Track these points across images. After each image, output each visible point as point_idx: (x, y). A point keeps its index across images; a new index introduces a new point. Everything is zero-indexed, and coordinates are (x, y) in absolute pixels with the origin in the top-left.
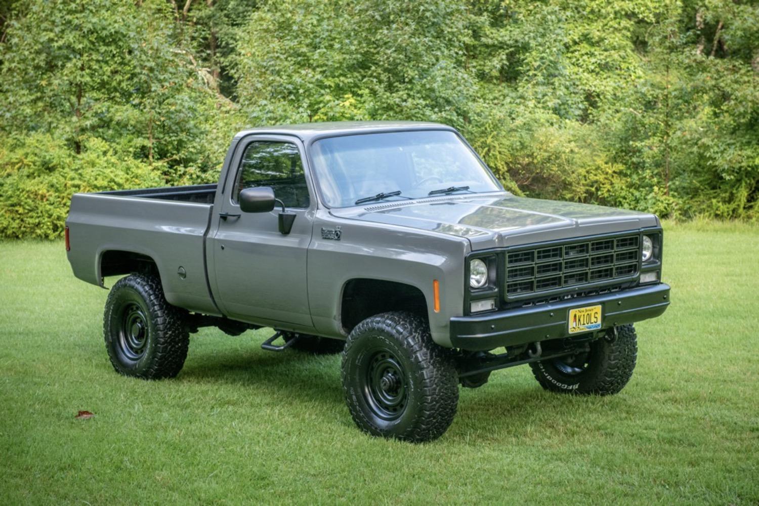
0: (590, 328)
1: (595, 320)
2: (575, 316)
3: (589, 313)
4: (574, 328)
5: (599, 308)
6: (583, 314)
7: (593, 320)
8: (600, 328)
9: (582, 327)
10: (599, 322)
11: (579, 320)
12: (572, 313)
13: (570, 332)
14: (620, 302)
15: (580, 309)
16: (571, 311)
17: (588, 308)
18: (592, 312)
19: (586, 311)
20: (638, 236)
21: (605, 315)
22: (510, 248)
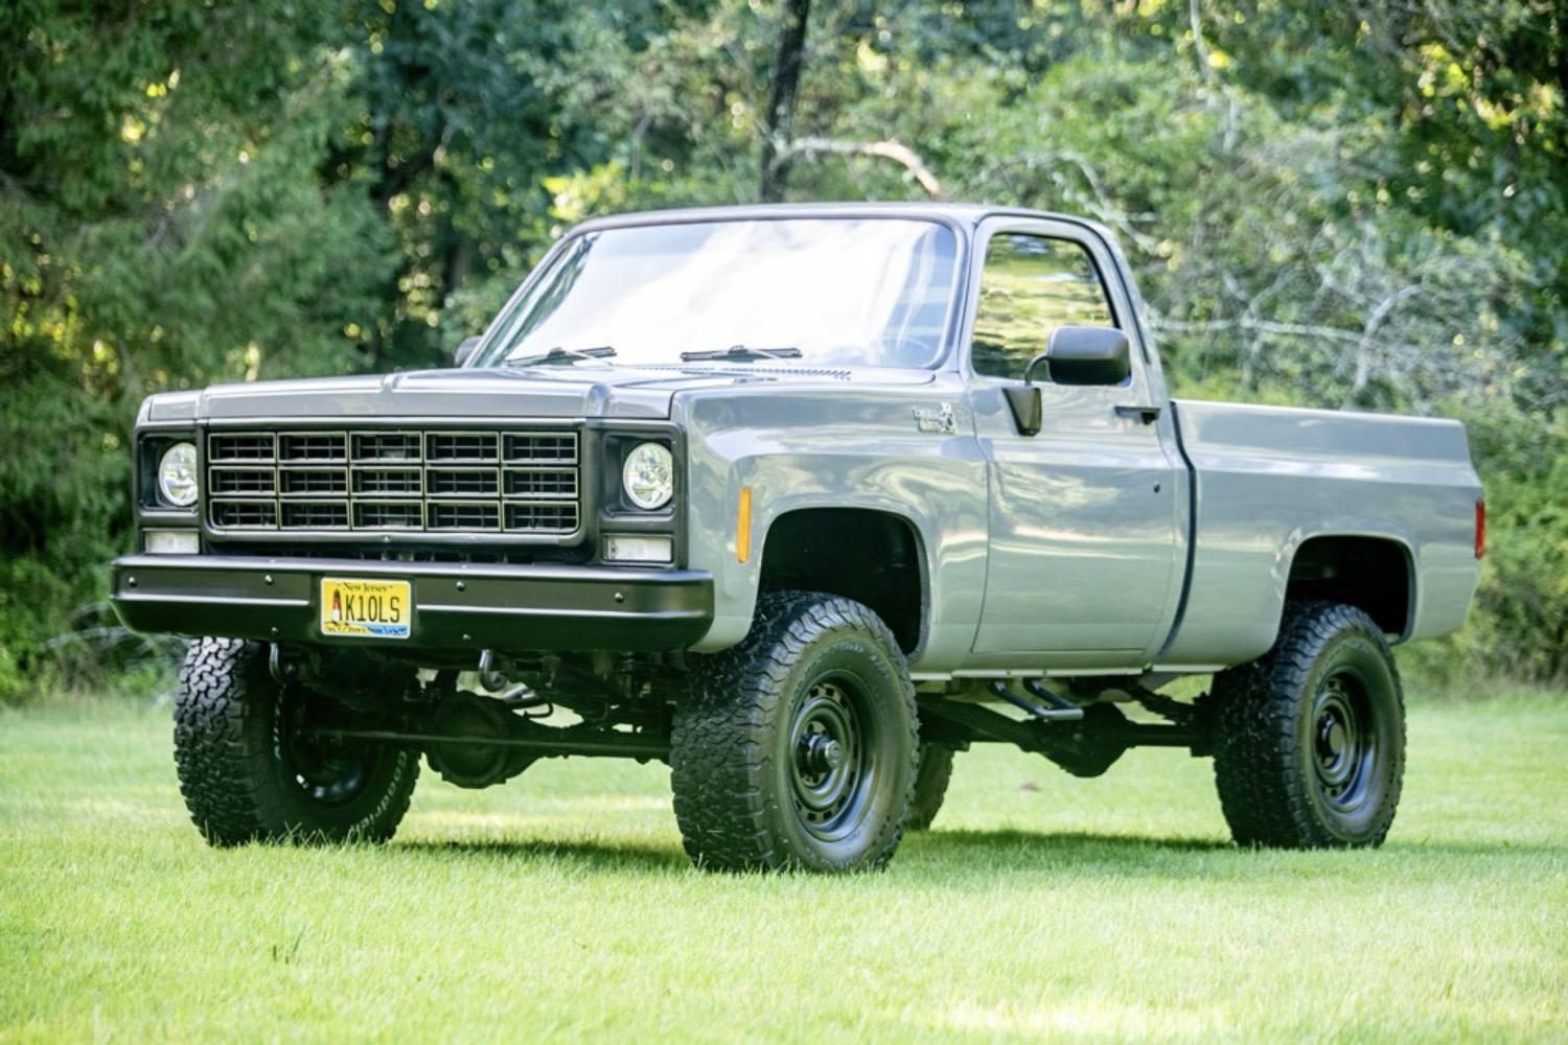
0: (380, 631)
1: (394, 614)
2: (337, 595)
3: (377, 594)
4: (332, 622)
5: (404, 589)
6: (357, 594)
7: (387, 613)
8: (406, 636)
9: (355, 624)
10: (405, 621)
11: (349, 607)
12: (328, 586)
13: (325, 631)
14: (459, 584)
15: (347, 581)
16: (325, 582)
17: (371, 582)
18: (382, 594)
19: (366, 589)
20: (575, 435)
21: (420, 607)
22: (213, 421)
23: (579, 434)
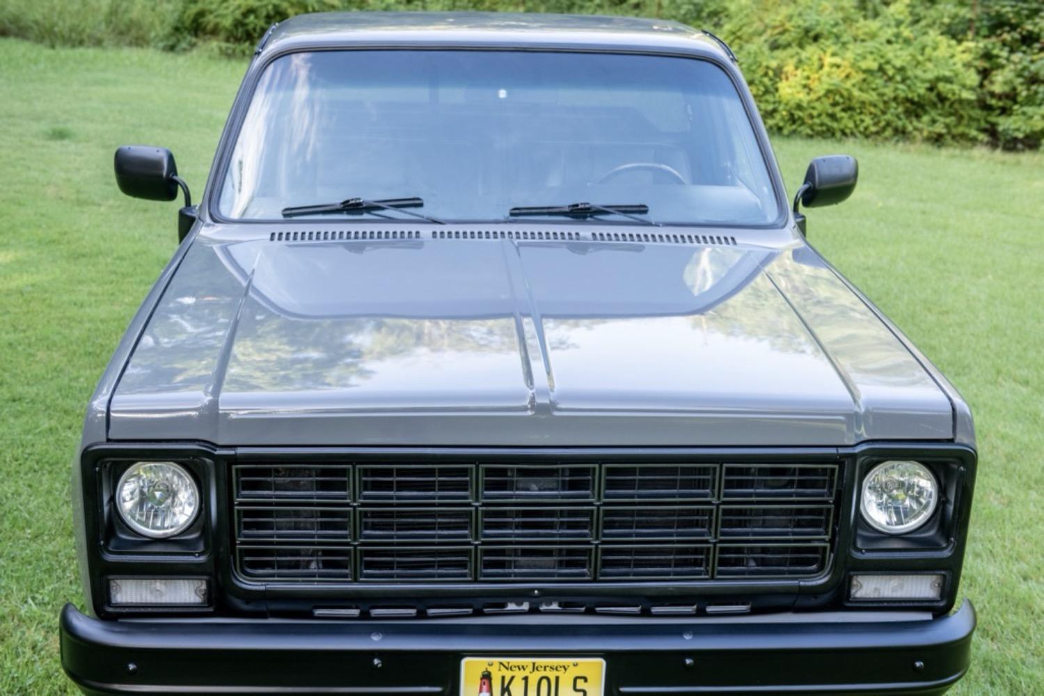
2: (487, 677)
3: (552, 675)
5: (592, 666)
6: (520, 675)
11: (505, 690)
12: (470, 669)
14: (688, 661)
15: (505, 660)
16: (465, 662)
17: (541, 661)
18: (560, 673)
19: (535, 668)
20: (836, 467)
21: (623, 689)
22: (240, 451)
23: (841, 464)
